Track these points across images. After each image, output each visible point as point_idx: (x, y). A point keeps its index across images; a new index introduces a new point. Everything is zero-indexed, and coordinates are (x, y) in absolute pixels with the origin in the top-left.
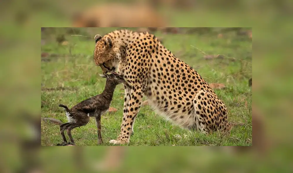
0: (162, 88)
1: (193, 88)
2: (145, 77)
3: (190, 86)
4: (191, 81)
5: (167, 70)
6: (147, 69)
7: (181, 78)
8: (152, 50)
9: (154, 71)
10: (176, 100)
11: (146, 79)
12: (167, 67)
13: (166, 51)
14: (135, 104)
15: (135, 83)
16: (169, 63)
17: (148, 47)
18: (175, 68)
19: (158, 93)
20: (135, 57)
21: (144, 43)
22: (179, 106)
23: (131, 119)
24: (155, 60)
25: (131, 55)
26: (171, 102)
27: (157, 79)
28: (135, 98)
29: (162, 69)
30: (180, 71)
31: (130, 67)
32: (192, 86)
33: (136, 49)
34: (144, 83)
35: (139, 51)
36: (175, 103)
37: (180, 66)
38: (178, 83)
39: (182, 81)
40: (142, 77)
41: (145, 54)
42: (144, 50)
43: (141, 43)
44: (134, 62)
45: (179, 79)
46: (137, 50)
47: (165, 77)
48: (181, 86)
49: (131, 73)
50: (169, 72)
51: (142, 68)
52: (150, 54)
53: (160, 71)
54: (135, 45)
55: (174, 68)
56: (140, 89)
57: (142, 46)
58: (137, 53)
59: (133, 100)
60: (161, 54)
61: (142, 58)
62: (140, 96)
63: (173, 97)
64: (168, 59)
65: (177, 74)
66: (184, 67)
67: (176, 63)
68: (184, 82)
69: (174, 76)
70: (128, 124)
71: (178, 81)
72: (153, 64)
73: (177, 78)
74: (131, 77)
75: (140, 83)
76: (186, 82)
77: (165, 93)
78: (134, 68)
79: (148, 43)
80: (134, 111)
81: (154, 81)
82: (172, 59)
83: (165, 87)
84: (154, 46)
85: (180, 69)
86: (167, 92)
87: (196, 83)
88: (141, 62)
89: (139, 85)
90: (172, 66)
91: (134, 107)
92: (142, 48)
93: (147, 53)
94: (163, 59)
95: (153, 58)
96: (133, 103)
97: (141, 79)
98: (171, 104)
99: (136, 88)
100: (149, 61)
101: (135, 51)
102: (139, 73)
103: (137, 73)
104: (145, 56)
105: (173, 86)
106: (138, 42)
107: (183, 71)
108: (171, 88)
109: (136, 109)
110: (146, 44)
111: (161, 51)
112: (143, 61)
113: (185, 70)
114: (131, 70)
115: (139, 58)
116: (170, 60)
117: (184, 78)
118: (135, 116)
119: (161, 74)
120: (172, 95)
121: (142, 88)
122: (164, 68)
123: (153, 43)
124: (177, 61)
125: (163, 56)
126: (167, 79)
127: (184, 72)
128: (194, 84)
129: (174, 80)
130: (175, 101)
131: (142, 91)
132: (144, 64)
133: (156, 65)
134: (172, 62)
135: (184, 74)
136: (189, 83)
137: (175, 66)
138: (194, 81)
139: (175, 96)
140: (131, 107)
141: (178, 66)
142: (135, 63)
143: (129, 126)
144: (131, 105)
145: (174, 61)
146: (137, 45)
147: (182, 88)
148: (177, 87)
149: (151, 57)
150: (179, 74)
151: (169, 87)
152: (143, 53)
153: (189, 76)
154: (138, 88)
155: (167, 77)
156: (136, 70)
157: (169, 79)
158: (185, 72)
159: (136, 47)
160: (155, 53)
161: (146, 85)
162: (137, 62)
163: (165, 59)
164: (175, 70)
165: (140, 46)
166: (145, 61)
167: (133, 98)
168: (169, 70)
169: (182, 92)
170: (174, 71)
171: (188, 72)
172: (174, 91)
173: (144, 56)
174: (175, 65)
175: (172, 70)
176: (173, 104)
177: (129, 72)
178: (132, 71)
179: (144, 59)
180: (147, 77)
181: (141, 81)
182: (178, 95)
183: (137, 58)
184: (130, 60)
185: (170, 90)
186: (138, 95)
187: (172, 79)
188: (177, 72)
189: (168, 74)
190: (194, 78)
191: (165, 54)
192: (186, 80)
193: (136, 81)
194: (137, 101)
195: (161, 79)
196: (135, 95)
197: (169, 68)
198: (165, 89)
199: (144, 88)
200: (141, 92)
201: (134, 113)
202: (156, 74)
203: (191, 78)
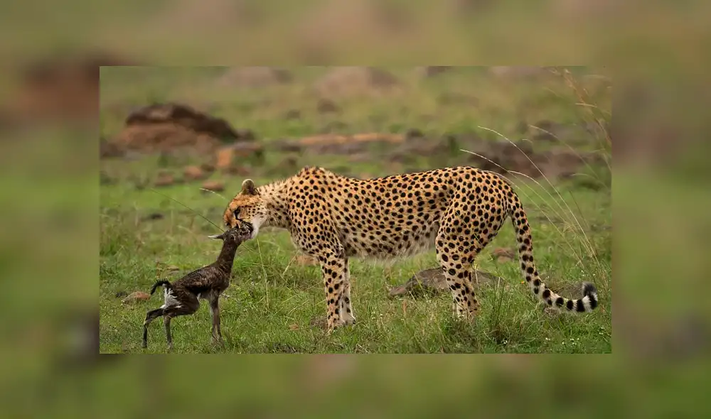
0: (363, 235)
1: (404, 203)
2: (331, 233)
3: (398, 205)
4: (395, 198)
5: (353, 207)
6: (328, 221)
7: (378, 206)
8: (319, 190)
9: (338, 218)
10: (395, 235)
11: (335, 235)
12: (351, 203)
13: (340, 180)
14: (333, 279)
15: (320, 250)
16: (350, 195)
17: (311, 190)
18: (363, 198)
19: (363, 245)
20: (301, 215)
21: (302, 188)
22: (406, 238)
23: (334, 304)
24: (332, 201)
25: (294, 216)
26: (390, 242)
27: (348, 227)
28: (330, 271)
29: (346, 210)
30: (371, 197)
31: (302, 233)
32: (401, 202)
33: (295, 205)
34: (335, 244)
35: (302, 204)
36: (397, 239)
37: (367, 191)
38: (380, 214)
39: (382, 208)
40: (326, 237)
41: (313, 202)
42: (307, 198)
43: (298, 192)
44: (302, 223)
45: (377, 208)
46: (298, 205)
47: (357, 218)
48: (385, 216)
49: (307, 240)
50: (358, 208)
51: (318, 224)
52: (320, 198)
53: (346, 214)
54: (291, 200)
55: (360, 199)
56: (331, 256)
57: (301, 194)
58: (300, 209)
59: (328, 276)
60: (335, 189)
61: (310, 210)
62: (336, 266)
63: (388, 235)
64: (346, 191)
65: (370, 205)
66: (373, 190)
67: (360, 189)
68: (386, 208)
69: (367, 209)
70: (332, 314)
71: (377, 211)
72: (332, 209)
73: (373, 210)
74: (310, 246)
75: (329, 247)
76: (389, 205)
77: (372, 238)
78: (307, 231)
79: (309, 185)
80: (335, 292)
81: (347, 231)
82: (351, 188)
83: (366, 231)
84: (320, 183)
85: (369, 195)
86: (375, 235)
87: (403, 195)
88: (312, 217)
89: (329, 251)
90: (357, 197)
91: (332, 285)
92: (303, 197)
93: (314, 198)
94: (339, 194)
95: (327, 201)
96: (330, 280)
97: (328, 240)
98: (393, 244)
99: (325, 257)
100: (324, 208)
101: (296, 207)
102: (318, 233)
103: (315, 235)
104: (315, 205)
105: (376, 223)
106: (294, 194)
107: (374, 195)
108: (374, 227)
109: (337, 287)
110: (306, 188)
111: (333, 183)
112: (314, 214)
113: (375, 191)
114: (305, 236)
115: (307, 212)
116: (350, 191)
117: (383, 202)
118: (339, 298)
119: (349, 217)
120: (384, 233)
121: (335, 254)
122: (349, 207)
123: (315, 180)
124: (359, 187)
125: (338, 189)
126: (361, 219)
127: (377, 195)
128: (402, 198)
129: (371, 216)
130: (394, 237)
131: (336, 256)
132: (319, 217)
133: (336, 209)
134: (354, 193)
135: (379, 198)
136: (393, 203)
137: (360, 195)
138: (399, 195)
139: (388, 231)
140: (329, 286)
141: (363, 192)
142: (305, 223)
143: (335, 316)
144: (327, 284)
145: (356, 189)
146: (294, 198)
147: (390, 216)
148: (382, 220)
149: (324, 200)
150: (372, 202)
151: (371, 228)
152: (308, 203)
153: (388, 195)
154: (328, 255)
155: (360, 216)
156: (312, 232)
157: (363, 217)
158: (378, 193)
159: (295, 201)
160: (327, 192)
161: (340, 245)
162: (307, 220)
163: (342, 192)
164: (363, 201)
165: (298, 197)
166: (317, 212)
167: (326, 272)
168: (356, 205)
169: (393, 220)
170: (364, 203)
171: (382, 190)
172: (382, 227)
173: (312, 206)
174: (359, 193)
175: (360, 203)
176: (395, 242)
177: (305, 241)
178: (308, 236)
179: (314, 210)
180: (335, 233)
181: (328, 243)
182: (392, 227)
183: (304, 215)
184: (297, 224)
185: (375, 230)
186: (331, 265)
187: (367, 216)
188: (368, 201)
189: (358, 212)
190: (395, 191)
191: (340, 186)
192: (387, 202)
193: (320, 247)
194: (335, 275)
195: (354, 224)
196: (328, 267)
197: (354, 202)
198: (368, 234)
199: (337, 251)
200: (336, 259)
201: (335, 295)
202: (343, 219)
203: (392, 195)
